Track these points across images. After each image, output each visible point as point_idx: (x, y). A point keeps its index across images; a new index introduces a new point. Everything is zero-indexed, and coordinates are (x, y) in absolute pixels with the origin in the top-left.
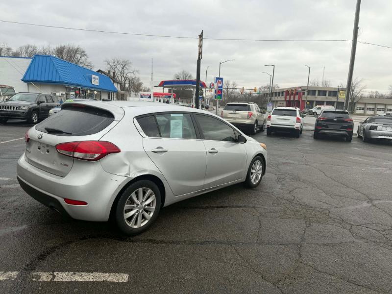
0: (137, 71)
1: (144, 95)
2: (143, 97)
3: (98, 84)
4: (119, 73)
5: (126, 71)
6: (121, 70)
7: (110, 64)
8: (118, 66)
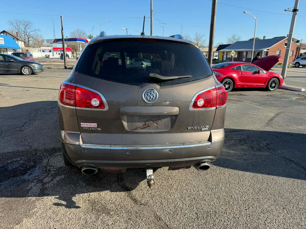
0: (38, 30)
1: (45, 49)
2: (44, 52)
3: (4, 44)
4: (23, 32)
5: (29, 30)
6: (23, 29)
7: (14, 24)
8: (21, 26)
